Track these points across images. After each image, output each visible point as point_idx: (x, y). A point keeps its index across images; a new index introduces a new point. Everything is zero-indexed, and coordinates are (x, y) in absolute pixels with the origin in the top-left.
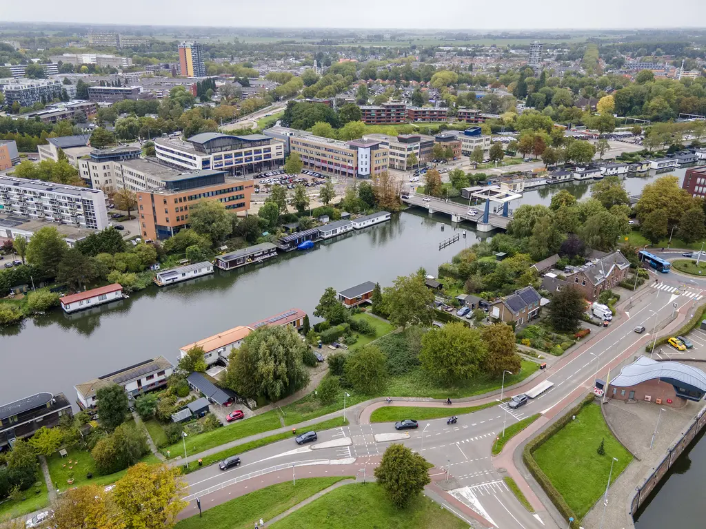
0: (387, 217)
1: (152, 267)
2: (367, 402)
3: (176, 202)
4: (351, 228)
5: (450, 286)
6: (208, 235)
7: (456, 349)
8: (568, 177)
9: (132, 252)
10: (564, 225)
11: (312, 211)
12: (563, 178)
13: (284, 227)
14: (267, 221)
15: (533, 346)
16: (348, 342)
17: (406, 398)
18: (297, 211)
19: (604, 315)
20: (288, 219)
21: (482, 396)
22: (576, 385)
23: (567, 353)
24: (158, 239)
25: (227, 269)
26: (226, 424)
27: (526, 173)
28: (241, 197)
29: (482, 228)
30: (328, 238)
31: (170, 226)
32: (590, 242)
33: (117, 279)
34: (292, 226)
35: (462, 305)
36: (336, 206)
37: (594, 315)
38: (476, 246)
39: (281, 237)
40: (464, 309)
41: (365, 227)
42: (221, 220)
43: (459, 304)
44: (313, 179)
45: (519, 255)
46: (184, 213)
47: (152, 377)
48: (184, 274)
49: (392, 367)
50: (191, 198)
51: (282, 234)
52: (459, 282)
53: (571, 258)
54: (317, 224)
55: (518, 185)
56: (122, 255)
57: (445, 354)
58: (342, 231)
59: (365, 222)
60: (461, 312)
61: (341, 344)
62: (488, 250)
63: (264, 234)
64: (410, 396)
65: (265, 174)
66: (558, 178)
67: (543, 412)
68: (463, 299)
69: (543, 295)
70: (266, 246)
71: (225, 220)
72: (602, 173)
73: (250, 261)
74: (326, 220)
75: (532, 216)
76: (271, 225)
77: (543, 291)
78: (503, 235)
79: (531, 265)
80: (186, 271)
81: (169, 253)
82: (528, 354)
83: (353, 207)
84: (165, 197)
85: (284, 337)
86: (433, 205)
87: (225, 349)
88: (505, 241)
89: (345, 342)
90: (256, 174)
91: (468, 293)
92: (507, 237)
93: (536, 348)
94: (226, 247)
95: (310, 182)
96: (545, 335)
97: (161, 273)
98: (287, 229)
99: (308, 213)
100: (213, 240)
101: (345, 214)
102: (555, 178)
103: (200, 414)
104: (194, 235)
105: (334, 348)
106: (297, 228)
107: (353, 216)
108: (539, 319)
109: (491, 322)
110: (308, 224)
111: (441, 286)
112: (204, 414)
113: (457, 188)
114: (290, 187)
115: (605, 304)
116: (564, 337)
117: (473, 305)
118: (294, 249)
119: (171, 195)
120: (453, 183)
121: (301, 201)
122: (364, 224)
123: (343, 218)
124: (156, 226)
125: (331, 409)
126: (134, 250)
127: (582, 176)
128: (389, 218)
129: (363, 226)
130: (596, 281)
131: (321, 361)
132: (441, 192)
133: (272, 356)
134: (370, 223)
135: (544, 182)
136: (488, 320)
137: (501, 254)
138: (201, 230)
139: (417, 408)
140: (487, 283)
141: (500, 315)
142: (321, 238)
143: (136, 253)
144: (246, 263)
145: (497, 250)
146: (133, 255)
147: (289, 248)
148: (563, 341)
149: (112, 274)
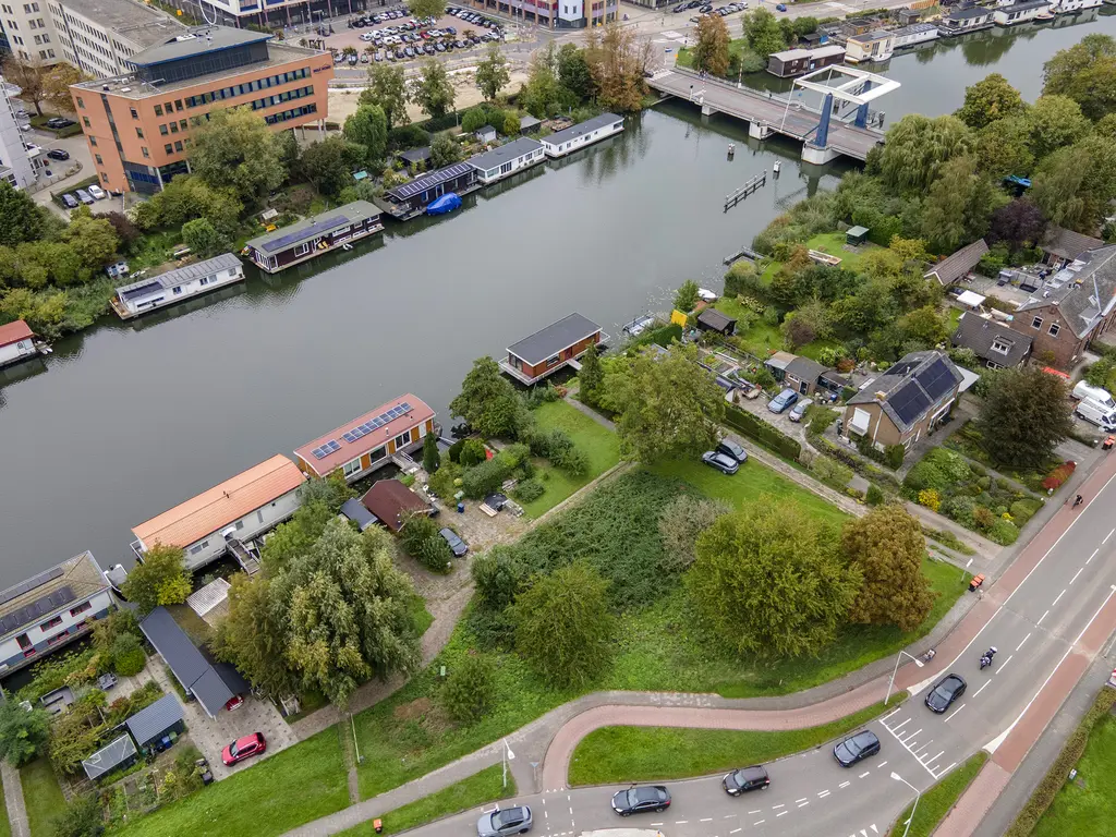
0: (615, 126)
1: (110, 270)
2: (564, 709)
3: (158, 112)
4: (542, 156)
5: (751, 324)
6: (232, 190)
7: (782, 592)
8: (983, 20)
9: (58, 240)
10: (996, 166)
11: (462, 113)
12: (972, 22)
13: (399, 158)
14: (363, 148)
15: (948, 512)
16: (526, 495)
17: (654, 697)
18: (429, 117)
19: (1105, 419)
20: (408, 138)
21: (838, 684)
22: (1059, 647)
23: (1026, 534)
24: (132, 190)
25: (273, 271)
26: (221, 773)
27: (897, 13)
28: (307, 91)
29: (812, 156)
30: (493, 184)
31: (153, 165)
32: (1060, 212)
33: (21, 309)
34: (417, 157)
35: (779, 380)
36: (511, 101)
37: (1079, 415)
38: (804, 207)
39: (394, 183)
40: (786, 394)
41: (571, 153)
42: (258, 156)
43: (770, 379)
44: (467, 33)
45: (898, 242)
46: (181, 136)
47: (58, 619)
48: (177, 290)
49: (623, 584)
50: (192, 102)
51: (396, 176)
52: (771, 313)
53: (1012, 250)
54: (471, 147)
55: (883, 43)
56: (35, 247)
57: (755, 602)
58: (522, 165)
59: (572, 141)
60: (776, 405)
61: (509, 502)
62: (827, 218)
63: (358, 176)
64: (665, 689)
65: (371, 18)
66: (962, 23)
67: (992, 747)
68: (783, 368)
69: (961, 362)
70: (358, 211)
71: (266, 156)
72: (1051, 7)
73: (325, 248)
74: (490, 136)
75: (927, 143)
76: (371, 155)
77: (961, 352)
78: (857, 175)
79: (926, 269)
80: (183, 279)
81: (148, 232)
82: (937, 536)
83: (546, 104)
84: (132, 102)
85: (353, 573)
86: (711, 95)
87: (239, 526)
88: (866, 196)
89: (518, 496)
90: (355, 17)
91: (792, 351)
92: (869, 183)
93: (954, 518)
94: (274, 213)
95: (461, 38)
96: (970, 476)
97: (127, 288)
98: (407, 163)
99: (452, 121)
100: (244, 199)
101: (528, 121)
102: (957, 23)
103: (159, 745)
104: (201, 192)
105: (492, 512)
106: (428, 160)
107: (547, 124)
108: (953, 426)
109: (846, 439)
110: (450, 152)
111: (731, 326)
112: (171, 743)
113: (758, 53)
114: (420, 50)
115: (1103, 387)
116: (1015, 483)
117: (804, 385)
118: (422, 213)
119: (146, 96)
120: (752, 42)
121: (436, 96)
122: (569, 145)
123: (525, 132)
124: (126, 164)
125: (475, 740)
126: (64, 234)
127: (1011, 17)
128: (621, 128)
129: (565, 150)
130: (1082, 325)
131: (460, 556)
132: (727, 64)
133: (323, 626)
134: (579, 142)
135: (932, 34)
136: (840, 432)
137: (857, 231)
138: (216, 181)
139: (683, 731)
140: (834, 324)
141: (871, 428)
142: (479, 182)
143: (66, 241)
144: (316, 253)
145: (850, 222)
146: (60, 247)
147: (408, 213)
148: (1013, 497)
149: (8, 299)
